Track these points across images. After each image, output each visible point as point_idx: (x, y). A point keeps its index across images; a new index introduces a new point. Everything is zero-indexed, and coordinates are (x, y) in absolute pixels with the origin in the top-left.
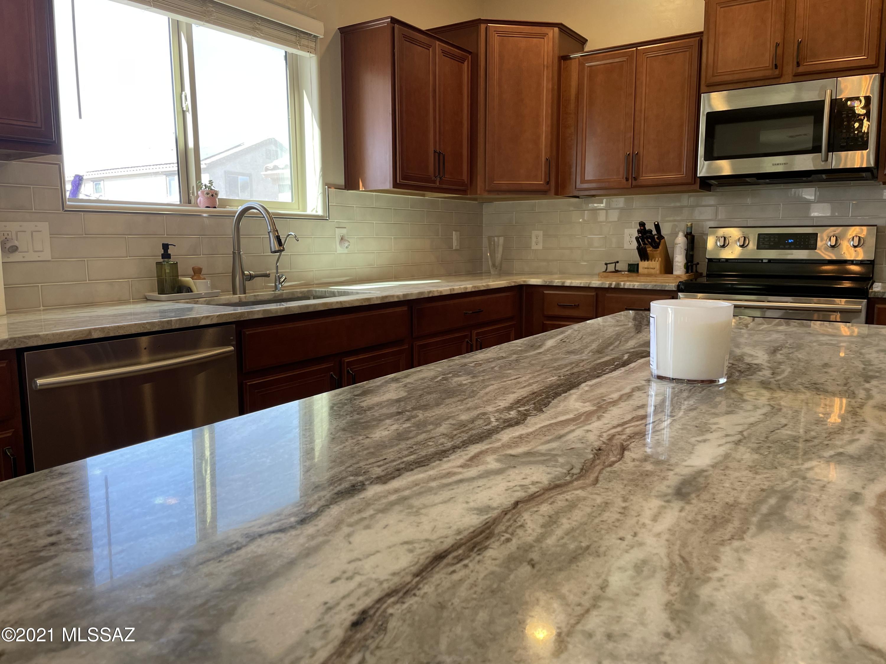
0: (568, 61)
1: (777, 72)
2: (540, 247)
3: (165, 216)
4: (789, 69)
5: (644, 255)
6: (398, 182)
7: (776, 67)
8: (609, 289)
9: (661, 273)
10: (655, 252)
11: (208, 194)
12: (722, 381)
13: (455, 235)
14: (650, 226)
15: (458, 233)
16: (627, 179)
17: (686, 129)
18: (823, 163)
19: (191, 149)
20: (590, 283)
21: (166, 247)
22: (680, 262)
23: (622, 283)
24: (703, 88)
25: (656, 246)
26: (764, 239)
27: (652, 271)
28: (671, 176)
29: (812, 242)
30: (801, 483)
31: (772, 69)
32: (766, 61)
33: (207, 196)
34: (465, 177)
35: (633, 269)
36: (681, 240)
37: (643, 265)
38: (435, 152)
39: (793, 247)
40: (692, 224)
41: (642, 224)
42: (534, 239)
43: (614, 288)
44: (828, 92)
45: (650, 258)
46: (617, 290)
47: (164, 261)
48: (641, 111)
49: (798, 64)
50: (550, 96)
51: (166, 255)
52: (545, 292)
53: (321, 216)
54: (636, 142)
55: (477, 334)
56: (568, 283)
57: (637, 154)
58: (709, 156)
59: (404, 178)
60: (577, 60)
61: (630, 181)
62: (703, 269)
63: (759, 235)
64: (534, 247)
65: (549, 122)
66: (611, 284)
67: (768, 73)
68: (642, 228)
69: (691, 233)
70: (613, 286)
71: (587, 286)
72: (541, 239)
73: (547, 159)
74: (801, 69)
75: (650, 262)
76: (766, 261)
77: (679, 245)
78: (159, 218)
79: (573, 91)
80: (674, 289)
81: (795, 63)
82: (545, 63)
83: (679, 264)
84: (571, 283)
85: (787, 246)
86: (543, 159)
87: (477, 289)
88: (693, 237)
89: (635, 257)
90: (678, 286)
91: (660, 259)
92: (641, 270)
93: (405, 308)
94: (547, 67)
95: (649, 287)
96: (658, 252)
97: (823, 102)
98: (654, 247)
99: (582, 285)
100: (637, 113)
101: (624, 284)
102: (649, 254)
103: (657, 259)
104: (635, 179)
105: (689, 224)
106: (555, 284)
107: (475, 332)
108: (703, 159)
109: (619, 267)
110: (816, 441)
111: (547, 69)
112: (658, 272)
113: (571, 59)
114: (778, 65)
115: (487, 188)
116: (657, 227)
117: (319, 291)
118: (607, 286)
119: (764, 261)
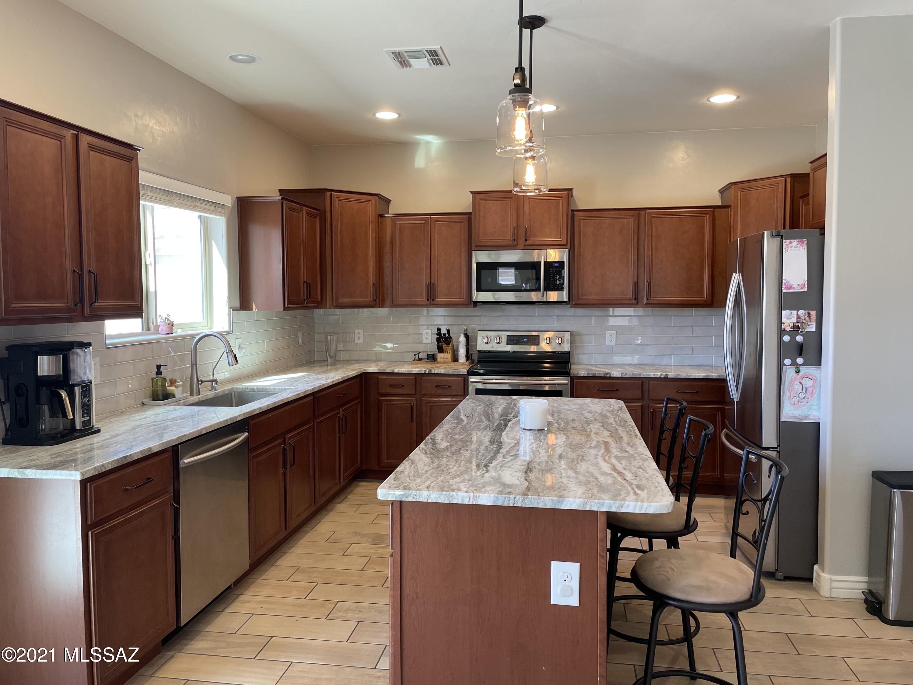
0: (384, 218)
1: (515, 243)
2: (361, 341)
3: (152, 344)
4: (522, 242)
5: (441, 350)
6: (286, 306)
7: (514, 240)
8: (425, 374)
9: (451, 361)
10: (448, 348)
11: (169, 324)
12: (546, 429)
13: (300, 335)
14: (444, 331)
15: (301, 332)
16: (428, 300)
17: (464, 270)
18: (542, 298)
19: (152, 292)
20: (411, 371)
21: (159, 367)
22: (463, 354)
23: (433, 370)
24: (473, 248)
25: (448, 344)
26: (510, 338)
27: (446, 360)
28: (455, 299)
29: (537, 341)
30: (584, 454)
31: (512, 241)
32: (509, 236)
33: (168, 326)
34: (319, 297)
35: (432, 358)
36: (462, 339)
37: (440, 356)
38: (304, 282)
39: (526, 343)
40: (467, 328)
41: (439, 329)
42: (356, 335)
43: (428, 373)
44: (543, 257)
45: (444, 351)
46: (430, 375)
47: (157, 377)
48: (435, 256)
49: (526, 240)
50: (374, 242)
51: (159, 373)
52: (380, 377)
53: (228, 332)
54: (433, 276)
55: (343, 411)
56: (396, 370)
57: (434, 284)
58: (479, 289)
59: (290, 303)
60: (390, 219)
61: (430, 300)
62: (475, 357)
63: (507, 336)
64: (357, 341)
65: (374, 259)
66: (426, 371)
67: (510, 243)
68: (439, 332)
69: (467, 334)
70: (427, 372)
71: (410, 372)
72: (362, 335)
73: (374, 284)
74: (528, 243)
75: (444, 354)
76: (512, 352)
77: (462, 343)
78: (149, 346)
79: (388, 239)
80: (466, 373)
81: (524, 239)
82: (371, 220)
83: (462, 355)
84: (399, 370)
85: (523, 343)
86: (371, 284)
87: (344, 379)
88: (468, 336)
89: (435, 350)
90: (468, 372)
91: (451, 352)
92: (439, 359)
93: (311, 398)
94: (372, 223)
95: (450, 373)
96: (449, 347)
97: (540, 262)
98: (446, 344)
99: (406, 372)
100: (432, 258)
101: (434, 371)
102: (444, 349)
103: (449, 352)
104: (433, 300)
105: (465, 328)
106: (387, 372)
107: (341, 409)
108: (475, 291)
109: (421, 356)
110: (583, 444)
111: (372, 224)
112: (450, 360)
113: (385, 217)
114: (515, 239)
115: (334, 304)
116: (448, 331)
117: (240, 388)
118: (423, 372)
119: (511, 352)
